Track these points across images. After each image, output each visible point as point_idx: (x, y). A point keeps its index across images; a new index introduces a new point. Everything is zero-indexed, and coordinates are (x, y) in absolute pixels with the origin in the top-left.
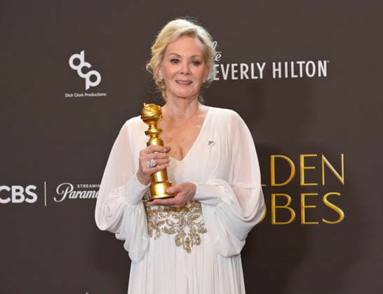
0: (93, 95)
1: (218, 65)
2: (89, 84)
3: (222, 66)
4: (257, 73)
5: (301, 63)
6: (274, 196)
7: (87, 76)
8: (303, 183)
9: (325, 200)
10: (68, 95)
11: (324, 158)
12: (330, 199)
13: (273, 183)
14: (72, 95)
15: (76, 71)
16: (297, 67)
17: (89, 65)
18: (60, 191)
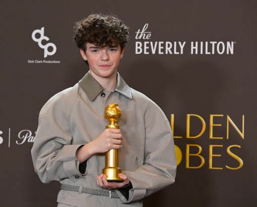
0: (49, 62)
1: (148, 42)
2: (47, 53)
3: (151, 43)
4: (178, 49)
5: (213, 43)
6: (188, 146)
7: (45, 47)
8: (211, 137)
9: (229, 151)
10: (30, 62)
11: (228, 118)
12: (232, 150)
13: (188, 136)
14: (33, 62)
15: (37, 43)
16: (210, 46)
17: (47, 39)
18: (21, 136)
